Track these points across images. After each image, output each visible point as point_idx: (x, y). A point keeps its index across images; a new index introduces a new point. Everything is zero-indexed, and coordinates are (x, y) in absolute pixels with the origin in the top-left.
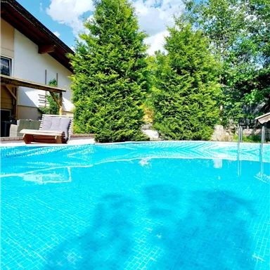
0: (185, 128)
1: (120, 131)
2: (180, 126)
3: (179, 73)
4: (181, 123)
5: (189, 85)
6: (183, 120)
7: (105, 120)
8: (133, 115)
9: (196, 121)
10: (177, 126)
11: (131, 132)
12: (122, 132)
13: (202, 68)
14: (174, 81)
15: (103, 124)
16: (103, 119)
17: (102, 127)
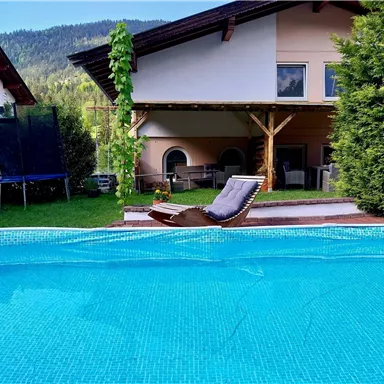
7: (370, 173)
15: (365, 181)
16: (365, 172)
17: (364, 187)
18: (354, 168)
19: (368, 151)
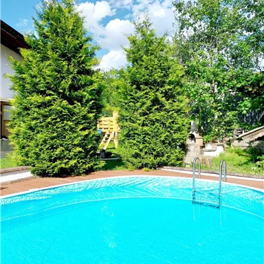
0: (146, 153)
1: (58, 162)
2: (141, 150)
3: (139, 88)
4: (141, 146)
5: (149, 103)
6: (143, 143)
7: (41, 150)
8: (76, 142)
9: (159, 144)
10: (137, 151)
11: (72, 162)
12: (60, 164)
13: (167, 81)
14: (133, 98)
15: (38, 155)
16: (37, 149)
17: (37, 159)
18: (29, 146)
19: (39, 135)
